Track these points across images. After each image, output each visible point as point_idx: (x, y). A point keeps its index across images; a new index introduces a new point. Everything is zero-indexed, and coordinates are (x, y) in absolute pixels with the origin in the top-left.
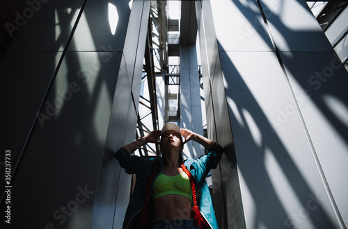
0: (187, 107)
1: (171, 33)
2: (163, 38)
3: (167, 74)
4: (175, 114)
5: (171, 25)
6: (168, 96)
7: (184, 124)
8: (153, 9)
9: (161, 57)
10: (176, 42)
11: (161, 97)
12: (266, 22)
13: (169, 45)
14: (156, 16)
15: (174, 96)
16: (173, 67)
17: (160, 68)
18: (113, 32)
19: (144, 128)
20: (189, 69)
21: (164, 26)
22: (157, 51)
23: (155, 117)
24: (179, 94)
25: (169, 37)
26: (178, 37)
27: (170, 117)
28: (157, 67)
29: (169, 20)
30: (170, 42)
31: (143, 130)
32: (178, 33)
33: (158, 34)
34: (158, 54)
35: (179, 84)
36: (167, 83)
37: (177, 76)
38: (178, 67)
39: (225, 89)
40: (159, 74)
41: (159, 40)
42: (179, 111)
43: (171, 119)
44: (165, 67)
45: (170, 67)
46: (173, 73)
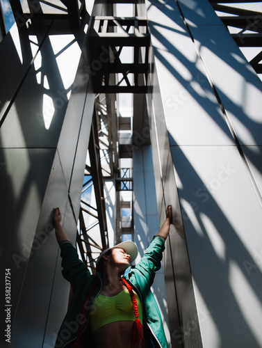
0: (142, 216)
1: (122, 132)
2: (113, 137)
3: (118, 179)
4: (128, 225)
5: (123, 123)
6: (120, 204)
7: (139, 236)
8: (102, 106)
9: (111, 159)
10: (128, 142)
11: (111, 205)
12: (224, 112)
13: (120, 146)
14: (105, 113)
15: (127, 204)
16: (125, 170)
17: (110, 171)
18: (47, 126)
19: (90, 242)
20: (144, 172)
21: (114, 124)
22: (106, 152)
23: (103, 229)
24: (133, 202)
25: (120, 136)
26: (131, 136)
27: (123, 228)
28: (106, 170)
29: (120, 118)
30: (121, 142)
31: (90, 244)
32: (131, 132)
33: (107, 133)
34: (107, 155)
35: (132, 190)
36: (118, 189)
37: (129, 181)
38: (131, 170)
39: (178, 189)
40: (108, 179)
41: (108, 140)
42: (132, 222)
43: (125, 231)
44: (115, 170)
45: (122, 171)
46: (125, 177)
